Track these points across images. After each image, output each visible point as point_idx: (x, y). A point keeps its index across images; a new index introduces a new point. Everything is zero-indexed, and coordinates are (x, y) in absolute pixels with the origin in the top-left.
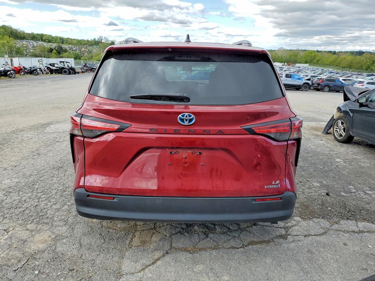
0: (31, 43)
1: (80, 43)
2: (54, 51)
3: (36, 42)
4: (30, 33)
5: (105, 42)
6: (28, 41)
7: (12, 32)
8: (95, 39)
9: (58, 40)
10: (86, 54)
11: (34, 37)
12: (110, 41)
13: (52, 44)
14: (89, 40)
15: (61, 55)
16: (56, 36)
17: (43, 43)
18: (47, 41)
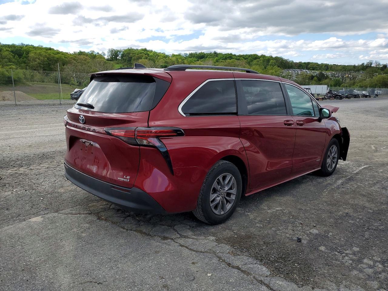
0: (296, 72)
1: (345, 69)
2: (315, 78)
3: (301, 70)
4: (298, 62)
5: (375, 66)
6: (294, 69)
7: (282, 62)
8: (363, 64)
9: (323, 67)
10: (348, 81)
11: (300, 66)
12: (382, 65)
13: (315, 71)
14: (356, 65)
15: (321, 82)
16: (322, 64)
17: (307, 70)
18: (311, 68)
